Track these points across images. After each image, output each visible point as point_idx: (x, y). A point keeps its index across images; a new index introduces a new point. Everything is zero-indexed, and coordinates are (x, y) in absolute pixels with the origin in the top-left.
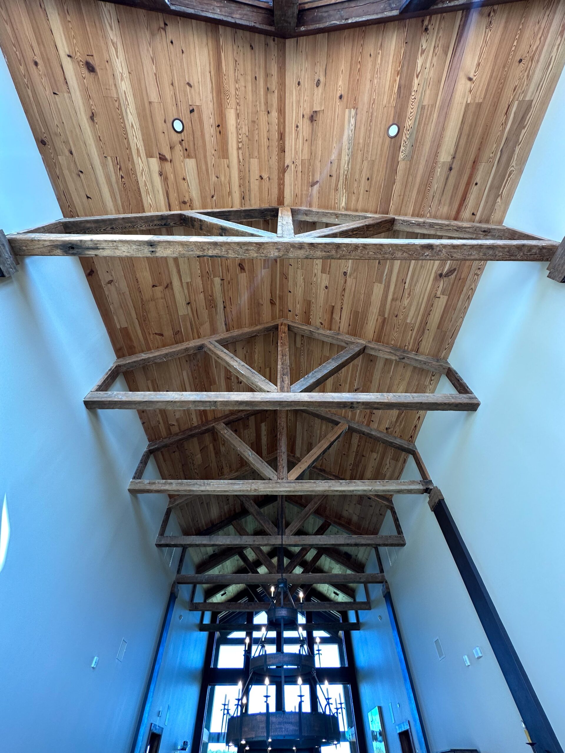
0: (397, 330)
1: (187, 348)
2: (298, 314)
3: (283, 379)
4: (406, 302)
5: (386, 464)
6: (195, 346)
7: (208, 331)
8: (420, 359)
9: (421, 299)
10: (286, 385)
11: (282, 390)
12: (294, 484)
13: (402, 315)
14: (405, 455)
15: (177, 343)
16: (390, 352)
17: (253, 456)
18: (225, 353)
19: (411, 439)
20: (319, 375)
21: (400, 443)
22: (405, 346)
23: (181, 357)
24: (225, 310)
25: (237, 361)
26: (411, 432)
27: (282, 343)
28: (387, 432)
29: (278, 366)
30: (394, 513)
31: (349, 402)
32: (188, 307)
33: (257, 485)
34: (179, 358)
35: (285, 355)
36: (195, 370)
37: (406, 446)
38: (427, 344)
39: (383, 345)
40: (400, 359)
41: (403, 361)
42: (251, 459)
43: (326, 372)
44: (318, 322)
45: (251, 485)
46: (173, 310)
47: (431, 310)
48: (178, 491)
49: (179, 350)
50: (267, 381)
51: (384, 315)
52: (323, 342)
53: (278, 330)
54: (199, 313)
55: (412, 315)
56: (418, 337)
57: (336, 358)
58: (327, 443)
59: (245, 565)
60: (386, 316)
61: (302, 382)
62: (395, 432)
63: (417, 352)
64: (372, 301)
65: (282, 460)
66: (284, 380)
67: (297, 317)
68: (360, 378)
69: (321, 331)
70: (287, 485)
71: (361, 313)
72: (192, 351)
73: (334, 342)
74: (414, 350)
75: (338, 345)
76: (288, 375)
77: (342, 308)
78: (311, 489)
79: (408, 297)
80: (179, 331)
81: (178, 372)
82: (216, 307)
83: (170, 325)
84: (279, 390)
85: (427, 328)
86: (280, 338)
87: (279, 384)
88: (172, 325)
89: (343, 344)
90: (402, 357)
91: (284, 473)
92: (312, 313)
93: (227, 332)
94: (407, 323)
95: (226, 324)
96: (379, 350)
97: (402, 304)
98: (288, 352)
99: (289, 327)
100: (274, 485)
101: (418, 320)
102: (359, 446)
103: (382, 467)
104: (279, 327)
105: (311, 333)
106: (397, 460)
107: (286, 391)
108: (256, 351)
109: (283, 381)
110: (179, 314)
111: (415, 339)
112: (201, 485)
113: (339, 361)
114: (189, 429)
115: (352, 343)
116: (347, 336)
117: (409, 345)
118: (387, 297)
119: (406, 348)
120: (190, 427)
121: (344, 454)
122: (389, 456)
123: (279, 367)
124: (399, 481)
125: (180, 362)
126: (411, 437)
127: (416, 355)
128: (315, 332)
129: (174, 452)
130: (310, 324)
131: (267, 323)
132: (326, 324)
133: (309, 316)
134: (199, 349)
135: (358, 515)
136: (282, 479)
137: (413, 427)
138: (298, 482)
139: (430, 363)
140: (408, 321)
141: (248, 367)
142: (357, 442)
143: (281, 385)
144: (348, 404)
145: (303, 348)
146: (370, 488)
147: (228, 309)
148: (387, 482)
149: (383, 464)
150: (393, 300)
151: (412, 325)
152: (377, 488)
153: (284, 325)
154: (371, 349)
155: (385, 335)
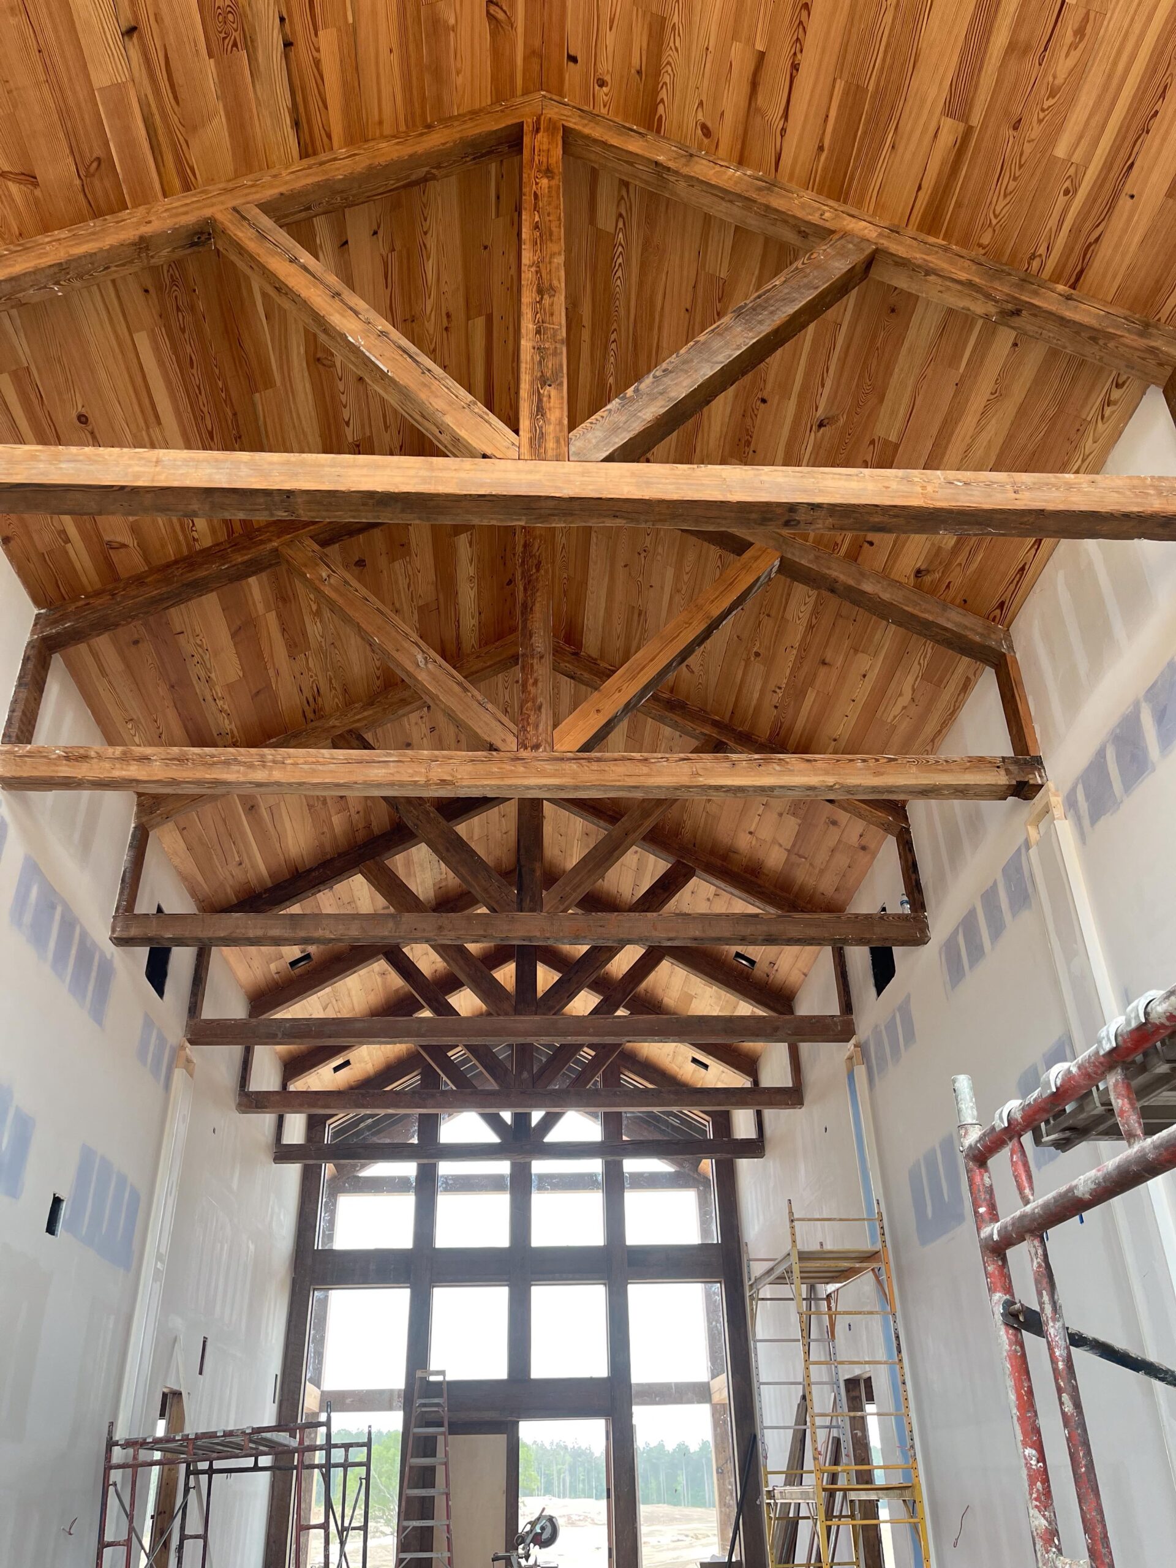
0: (1012, 185)
1: (142, 238)
2: (607, 78)
3: (540, 400)
4: (1062, 65)
5: (901, 695)
6: (175, 230)
7: (225, 159)
8: (1077, 317)
9: (1125, 57)
10: (550, 430)
11: (537, 450)
12: (574, 766)
13: (1040, 121)
14: (969, 667)
15: (97, 213)
16: (970, 284)
17: (430, 666)
18: (305, 268)
19: (998, 611)
20: (681, 387)
21: (957, 624)
22: (1033, 257)
23: (124, 278)
24: (292, 55)
25: (356, 313)
26: (1001, 589)
27: (536, 227)
28: (918, 587)
29: (523, 342)
30: (906, 846)
31: (779, 505)
32: (129, 45)
33: (448, 768)
34: (113, 281)
35: (551, 287)
36: (183, 330)
37: (977, 638)
38: (1118, 258)
39: (946, 249)
40: (1003, 313)
41: (1016, 321)
42: (422, 677)
43: (707, 371)
44: (692, 124)
45: (429, 768)
46: (68, 69)
47: (1157, 112)
48: (173, 782)
49: (112, 247)
50: (480, 408)
51: (965, 117)
52: (707, 219)
53: (521, 152)
54: (179, 78)
55: (1078, 128)
56: (1088, 225)
57: (754, 309)
58: (695, 623)
59: (408, 988)
60: (976, 120)
61: (615, 417)
62: (948, 586)
63: (1073, 287)
64: (924, 45)
65: (535, 683)
66: (546, 404)
67: (602, 93)
68: (841, 375)
69: (702, 169)
70: (549, 767)
71: (874, 97)
72: (164, 252)
73: (753, 222)
74: (1066, 275)
75: (767, 240)
76: (561, 384)
77: (795, 67)
78: (631, 782)
79: (1073, 46)
80: (98, 159)
81: (117, 337)
82: (249, 43)
83: (61, 135)
84: (525, 450)
85: (1128, 189)
86: (528, 200)
87: (525, 423)
88: (67, 135)
89: (789, 236)
90: (1010, 307)
91: (541, 727)
92: (667, 79)
93: (306, 162)
94: (1053, 160)
95: (296, 124)
96: (928, 273)
97: (1046, 71)
98: (562, 273)
99: (568, 136)
100: (508, 767)
101: (1099, 151)
102: (812, 627)
103: (885, 701)
104: (526, 140)
105: (660, 175)
106: (939, 684)
107: (550, 453)
108: (431, 242)
109: (540, 410)
110: (96, 85)
111: (1076, 231)
112: (250, 766)
113: (760, 322)
114: (184, 559)
115: (825, 233)
116: (807, 196)
117: (1048, 257)
118: (990, 32)
119: (1036, 264)
120: (185, 552)
121: (757, 654)
122: (916, 666)
123: (527, 345)
124: (931, 758)
125: (119, 297)
126: (1001, 605)
127: (1069, 298)
128: (676, 173)
129: (136, 642)
130: (658, 131)
131: (474, 113)
132: (726, 133)
133: (655, 92)
134: (193, 244)
135: (789, 847)
136: (536, 747)
137: (1012, 571)
138: (589, 760)
139: (1112, 337)
140: (1061, 151)
141: (405, 342)
142: (808, 615)
143: (533, 429)
144: (779, 511)
145: (625, 237)
146: (830, 780)
147: (302, 48)
148: (891, 760)
149: (890, 692)
150: (1011, 47)
151: (1072, 171)
152: (853, 780)
153: (547, 130)
154: (897, 264)
155: (959, 205)
